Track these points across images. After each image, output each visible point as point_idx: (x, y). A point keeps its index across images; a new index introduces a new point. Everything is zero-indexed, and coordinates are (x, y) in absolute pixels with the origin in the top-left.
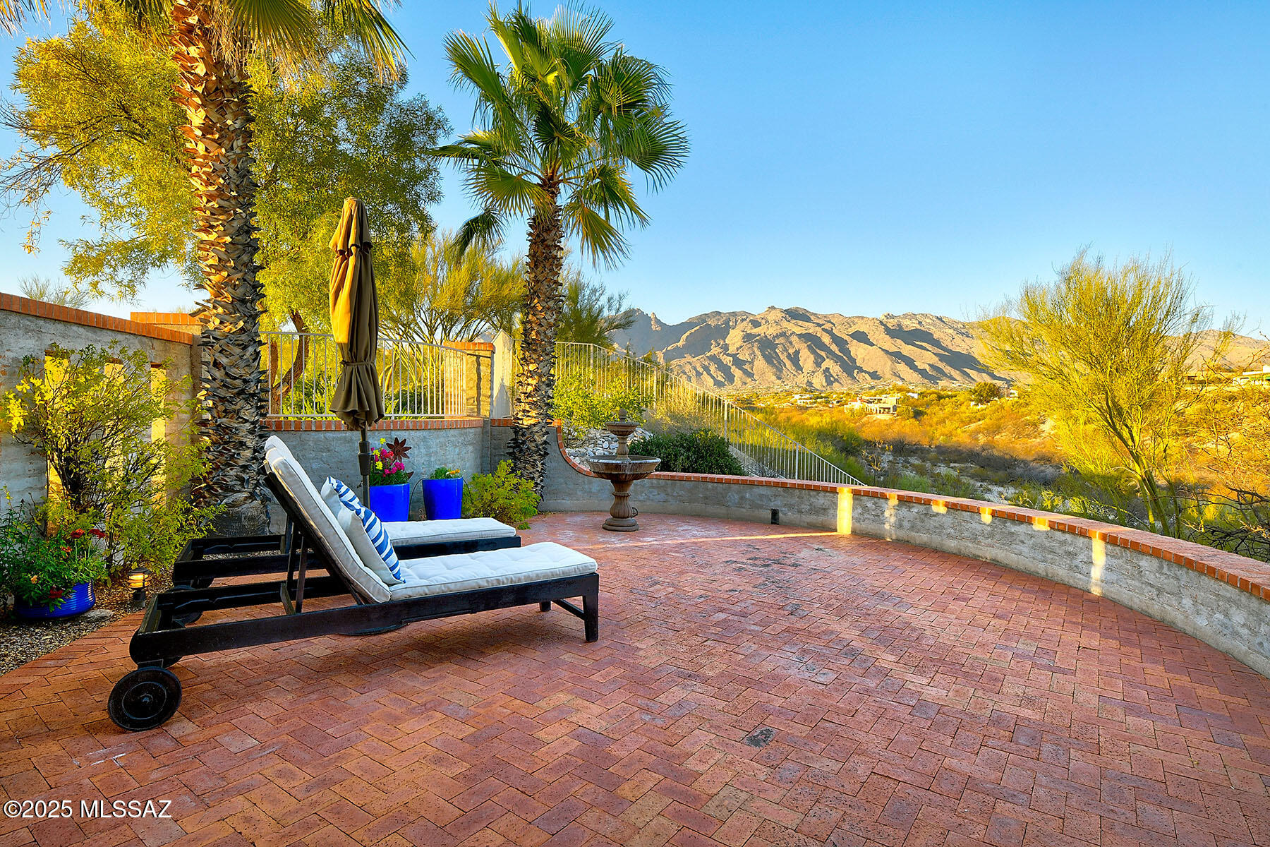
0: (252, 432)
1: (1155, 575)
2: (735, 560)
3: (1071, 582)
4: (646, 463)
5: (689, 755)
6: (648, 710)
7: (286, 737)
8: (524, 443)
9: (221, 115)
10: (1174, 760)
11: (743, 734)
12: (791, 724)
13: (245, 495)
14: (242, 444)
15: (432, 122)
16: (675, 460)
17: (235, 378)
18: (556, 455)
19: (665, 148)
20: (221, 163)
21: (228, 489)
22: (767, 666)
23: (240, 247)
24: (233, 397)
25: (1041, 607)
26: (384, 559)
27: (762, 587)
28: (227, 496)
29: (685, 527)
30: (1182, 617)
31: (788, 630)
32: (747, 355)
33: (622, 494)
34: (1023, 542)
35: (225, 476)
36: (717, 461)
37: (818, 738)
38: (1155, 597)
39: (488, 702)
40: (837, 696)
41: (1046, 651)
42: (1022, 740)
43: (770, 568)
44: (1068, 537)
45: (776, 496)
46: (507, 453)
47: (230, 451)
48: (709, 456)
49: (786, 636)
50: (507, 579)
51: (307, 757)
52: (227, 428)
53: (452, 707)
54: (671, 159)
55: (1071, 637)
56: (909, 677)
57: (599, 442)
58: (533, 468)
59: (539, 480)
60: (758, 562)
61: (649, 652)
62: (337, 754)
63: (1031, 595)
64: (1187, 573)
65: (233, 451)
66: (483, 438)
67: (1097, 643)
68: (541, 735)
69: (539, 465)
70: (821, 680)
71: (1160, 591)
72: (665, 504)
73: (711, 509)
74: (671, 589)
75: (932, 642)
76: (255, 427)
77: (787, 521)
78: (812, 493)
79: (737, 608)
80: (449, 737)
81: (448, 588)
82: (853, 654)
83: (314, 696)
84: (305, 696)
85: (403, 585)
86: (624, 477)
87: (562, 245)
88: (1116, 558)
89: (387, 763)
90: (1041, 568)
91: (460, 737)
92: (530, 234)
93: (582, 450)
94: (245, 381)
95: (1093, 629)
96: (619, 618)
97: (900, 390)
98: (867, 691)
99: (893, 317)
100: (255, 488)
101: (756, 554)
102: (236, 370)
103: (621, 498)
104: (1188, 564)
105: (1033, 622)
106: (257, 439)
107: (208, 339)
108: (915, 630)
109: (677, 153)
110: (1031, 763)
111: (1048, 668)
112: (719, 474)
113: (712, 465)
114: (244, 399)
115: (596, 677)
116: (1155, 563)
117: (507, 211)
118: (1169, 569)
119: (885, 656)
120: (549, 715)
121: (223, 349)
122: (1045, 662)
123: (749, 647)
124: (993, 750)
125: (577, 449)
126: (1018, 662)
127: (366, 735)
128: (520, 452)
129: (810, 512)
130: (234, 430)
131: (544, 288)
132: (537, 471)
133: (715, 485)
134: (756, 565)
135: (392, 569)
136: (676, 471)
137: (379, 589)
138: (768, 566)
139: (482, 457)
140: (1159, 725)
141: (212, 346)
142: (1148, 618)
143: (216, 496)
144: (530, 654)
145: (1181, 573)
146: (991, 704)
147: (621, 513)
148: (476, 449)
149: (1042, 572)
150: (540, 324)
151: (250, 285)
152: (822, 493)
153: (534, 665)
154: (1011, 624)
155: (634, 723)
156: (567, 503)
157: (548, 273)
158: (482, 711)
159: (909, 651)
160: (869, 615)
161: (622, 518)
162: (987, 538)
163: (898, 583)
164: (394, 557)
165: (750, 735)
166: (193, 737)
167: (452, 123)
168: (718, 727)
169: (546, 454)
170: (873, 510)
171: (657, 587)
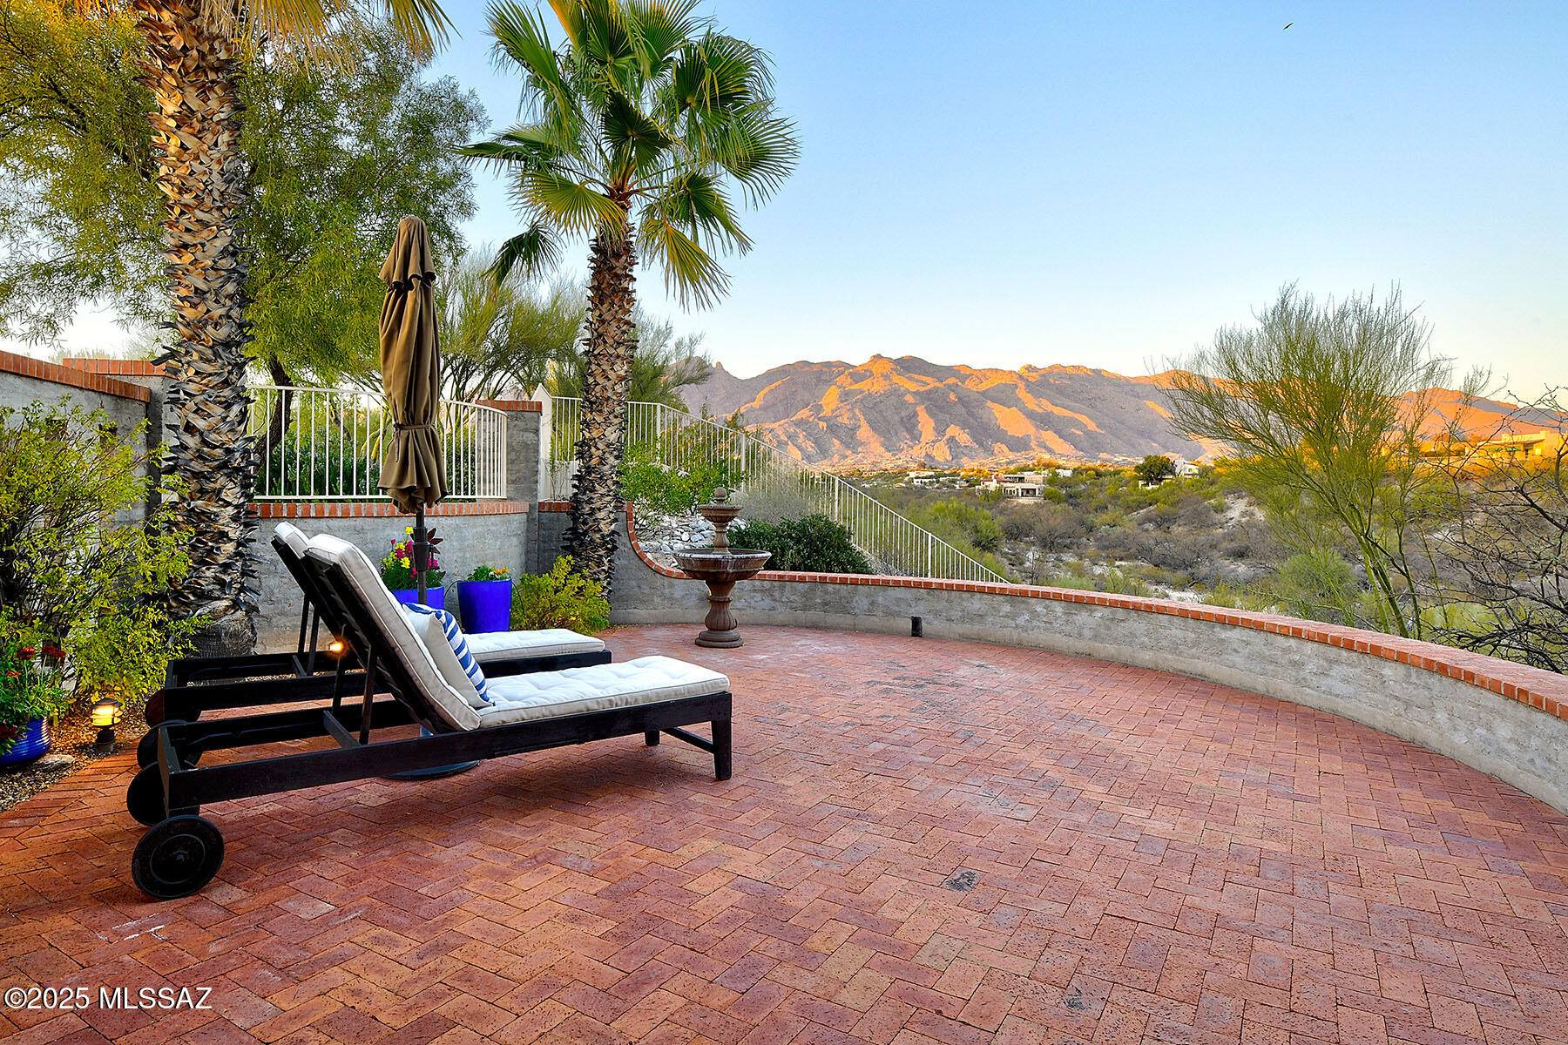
0: (235, 519)
1: (1401, 685)
2: (878, 680)
3: (1299, 699)
4: (753, 558)
5: (881, 904)
6: (817, 856)
7: (368, 900)
8: (585, 533)
9: (203, 101)
10: (1448, 890)
11: (942, 878)
12: (996, 865)
13: (226, 603)
14: (223, 536)
15: (461, 112)
16: (782, 556)
17: (215, 447)
18: (626, 549)
19: (768, 151)
20: (201, 163)
21: (205, 596)
22: (950, 802)
23: (224, 273)
24: (211, 472)
25: (1266, 728)
26: (470, 676)
27: (921, 711)
28: (202, 606)
29: (803, 642)
30: (1437, 735)
31: (965, 761)
32: (845, 418)
33: (721, 598)
34: (1235, 651)
35: (200, 577)
36: (837, 555)
37: (1031, 880)
38: (1403, 712)
39: (614, 853)
40: (1043, 833)
41: (1282, 777)
42: (1271, 874)
43: (925, 690)
44: (1292, 642)
45: (917, 599)
46: (562, 547)
47: (206, 544)
48: (827, 549)
49: (965, 768)
50: (621, 699)
51: (406, 921)
52: (203, 513)
53: (569, 859)
54: (774, 165)
55: (1308, 761)
56: (1124, 810)
57: (676, 533)
58: (599, 567)
59: (606, 582)
60: (908, 682)
61: (800, 790)
62: (442, 917)
63: (1252, 716)
64: (1440, 681)
65: (210, 544)
66: (528, 527)
67: (1340, 768)
68: (693, 886)
69: (606, 562)
70: (1020, 816)
71: (1408, 704)
72: (772, 612)
73: (833, 618)
74: (806, 717)
75: (1143, 770)
76: (239, 512)
77: (933, 633)
78: (965, 595)
79: (894, 737)
80: (578, 893)
81: (551, 711)
82: (1054, 787)
83: (387, 852)
84: (374, 852)
85: (492, 709)
86: (725, 576)
87: (634, 274)
88: (1352, 667)
89: (511, 923)
90: (1260, 683)
91: (594, 892)
92: (592, 260)
93: (655, 544)
94: (229, 451)
95: (1332, 752)
96: (750, 751)
97: (1047, 466)
98: (1078, 827)
99: (1035, 369)
100: (239, 594)
101: (902, 672)
102: (217, 436)
103: (718, 602)
104: (1442, 669)
105: (1260, 745)
106: (242, 528)
107: (177, 396)
108: (1121, 757)
109: (782, 158)
110: (1285, 898)
111: (1287, 796)
112: (840, 572)
113: (831, 561)
114: (226, 474)
115: (742, 820)
116: (1401, 670)
117: (568, 228)
118: (1418, 678)
119: (1091, 787)
120: (696, 864)
121: (199, 409)
122: (1283, 789)
123: (922, 782)
124: (1240, 886)
125: (647, 543)
126: (1251, 790)
127: (471, 894)
128: (580, 546)
129: (962, 619)
130: (212, 516)
131: (613, 329)
132: (604, 570)
133: (838, 586)
134: (905, 686)
135: (479, 687)
136: (784, 570)
137: (466, 714)
138: (922, 686)
139: (527, 552)
140: (1425, 854)
141: (184, 405)
142: (1396, 739)
143: (187, 605)
144: (648, 795)
145: (1434, 680)
146: (1227, 837)
147: (721, 625)
148: (520, 543)
149: (1261, 688)
150: (607, 377)
151: (236, 323)
152: (978, 595)
153: (659, 808)
154: (1234, 748)
155: (804, 870)
156: (641, 613)
157: (617, 312)
158: (610, 862)
159: (1118, 781)
160: (1061, 741)
161: (721, 630)
162: (1191, 648)
163: (1088, 704)
164: (480, 673)
165: (949, 879)
166: (244, 903)
167: (489, 113)
168: (907, 871)
169: (615, 548)
170: (1044, 616)
171: (787, 714)
